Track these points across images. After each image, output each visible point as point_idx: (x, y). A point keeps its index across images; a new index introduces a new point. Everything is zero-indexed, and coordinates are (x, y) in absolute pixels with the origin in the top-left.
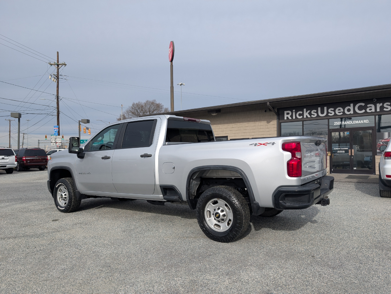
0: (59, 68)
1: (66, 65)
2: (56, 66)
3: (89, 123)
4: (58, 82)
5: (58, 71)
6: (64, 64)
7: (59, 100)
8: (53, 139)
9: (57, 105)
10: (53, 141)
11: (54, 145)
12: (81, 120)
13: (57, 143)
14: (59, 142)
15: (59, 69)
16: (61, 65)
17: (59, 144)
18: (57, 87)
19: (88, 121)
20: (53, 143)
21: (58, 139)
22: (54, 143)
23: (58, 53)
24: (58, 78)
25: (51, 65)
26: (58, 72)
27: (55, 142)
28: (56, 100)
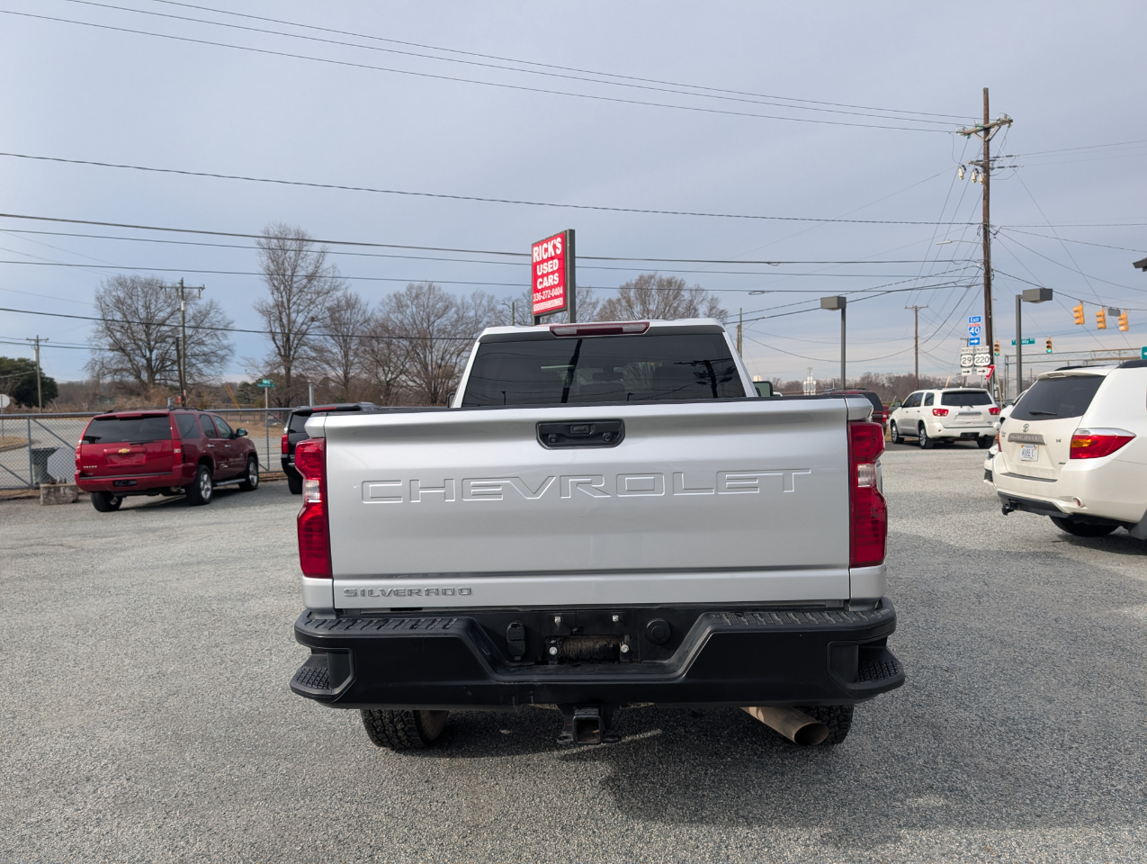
0: (990, 136)
1: (1011, 121)
2: (982, 133)
3: (1051, 299)
4: (987, 183)
5: (988, 148)
6: (1003, 122)
7: (991, 236)
8: (967, 356)
9: (985, 252)
10: (967, 361)
11: (970, 374)
12: (1021, 294)
13: (978, 369)
14: (982, 364)
15: (989, 140)
16: (996, 128)
17: (984, 371)
18: (984, 199)
19: (1046, 295)
20: (966, 370)
21: (980, 356)
22: (970, 369)
23: (986, 92)
24: (987, 169)
25: (969, 134)
26: (987, 153)
27: (971, 364)
28: (981, 239)
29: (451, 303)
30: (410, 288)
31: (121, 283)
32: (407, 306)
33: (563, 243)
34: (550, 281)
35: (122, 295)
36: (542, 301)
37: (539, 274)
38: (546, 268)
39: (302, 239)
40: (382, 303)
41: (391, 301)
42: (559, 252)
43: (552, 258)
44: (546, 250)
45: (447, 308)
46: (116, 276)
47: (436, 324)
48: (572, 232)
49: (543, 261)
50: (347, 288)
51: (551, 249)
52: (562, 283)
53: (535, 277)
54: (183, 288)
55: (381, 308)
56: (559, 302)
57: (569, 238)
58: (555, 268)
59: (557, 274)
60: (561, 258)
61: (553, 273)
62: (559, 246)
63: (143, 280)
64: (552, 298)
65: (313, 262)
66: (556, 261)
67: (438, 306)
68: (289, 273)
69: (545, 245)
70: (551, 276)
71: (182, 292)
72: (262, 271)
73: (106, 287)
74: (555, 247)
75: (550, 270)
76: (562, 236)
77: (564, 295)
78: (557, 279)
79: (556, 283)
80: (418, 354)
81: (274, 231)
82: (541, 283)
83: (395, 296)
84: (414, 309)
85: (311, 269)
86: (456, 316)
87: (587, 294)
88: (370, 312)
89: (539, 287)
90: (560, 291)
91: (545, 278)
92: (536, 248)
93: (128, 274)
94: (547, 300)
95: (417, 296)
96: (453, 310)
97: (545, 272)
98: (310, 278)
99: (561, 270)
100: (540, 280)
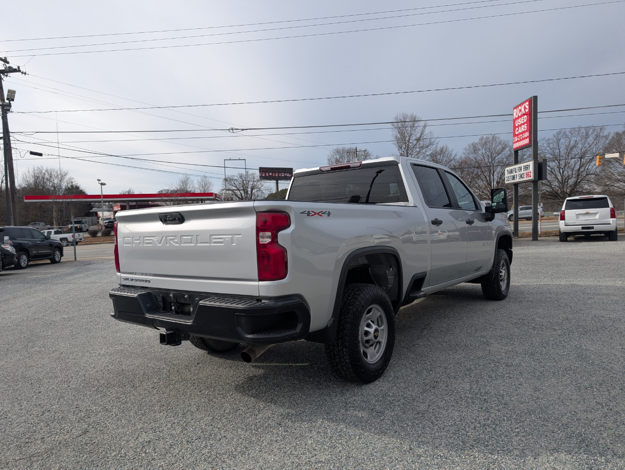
29: (506, 145)
30: (482, 139)
31: (338, 151)
32: (479, 150)
33: (530, 105)
34: (522, 129)
35: (338, 157)
36: (518, 141)
37: (517, 125)
38: (520, 121)
39: (414, 120)
40: (465, 149)
41: (470, 147)
42: (527, 111)
43: (524, 115)
44: (520, 110)
45: (503, 149)
46: (336, 148)
47: (496, 158)
48: (535, 98)
49: (519, 117)
50: (437, 143)
51: (523, 110)
52: (529, 130)
53: (515, 127)
54: (357, 151)
55: (465, 152)
56: (526, 141)
57: (533, 101)
58: (525, 121)
59: (526, 125)
60: (528, 114)
61: (524, 124)
62: (527, 107)
63: (346, 149)
64: (523, 139)
65: (419, 131)
66: (526, 116)
67: (498, 148)
68: (407, 139)
69: (520, 108)
70: (523, 126)
71: (356, 153)
72: (393, 139)
73: (332, 154)
74: (525, 108)
75: (523, 122)
76: (530, 101)
77: (530, 137)
78: (526, 127)
79: (525, 130)
80: (486, 177)
81: (401, 118)
82: (518, 131)
83: (473, 144)
84: (484, 151)
85: (418, 135)
86: (509, 152)
87: (601, 131)
88: (454, 155)
89: (517, 133)
90: (527, 134)
91: (520, 128)
92: (515, 110)
93: (341, 147)
94: (521, 140)
95: (486, 143)
96: (507, 149)
97: (520, 124)
98: (418, 140)
99: (529, 121)
100: (517, 129)
